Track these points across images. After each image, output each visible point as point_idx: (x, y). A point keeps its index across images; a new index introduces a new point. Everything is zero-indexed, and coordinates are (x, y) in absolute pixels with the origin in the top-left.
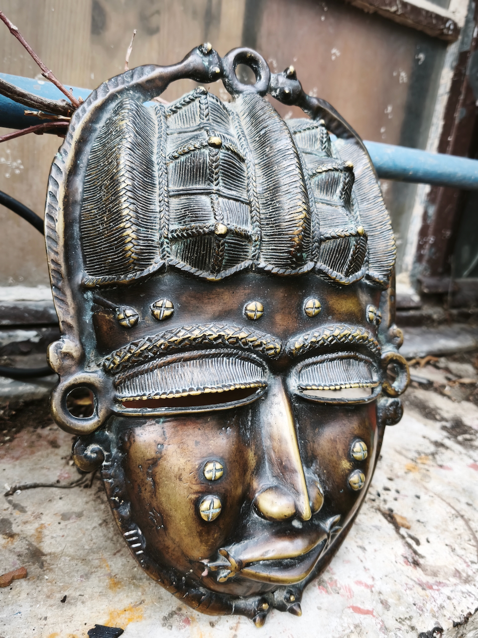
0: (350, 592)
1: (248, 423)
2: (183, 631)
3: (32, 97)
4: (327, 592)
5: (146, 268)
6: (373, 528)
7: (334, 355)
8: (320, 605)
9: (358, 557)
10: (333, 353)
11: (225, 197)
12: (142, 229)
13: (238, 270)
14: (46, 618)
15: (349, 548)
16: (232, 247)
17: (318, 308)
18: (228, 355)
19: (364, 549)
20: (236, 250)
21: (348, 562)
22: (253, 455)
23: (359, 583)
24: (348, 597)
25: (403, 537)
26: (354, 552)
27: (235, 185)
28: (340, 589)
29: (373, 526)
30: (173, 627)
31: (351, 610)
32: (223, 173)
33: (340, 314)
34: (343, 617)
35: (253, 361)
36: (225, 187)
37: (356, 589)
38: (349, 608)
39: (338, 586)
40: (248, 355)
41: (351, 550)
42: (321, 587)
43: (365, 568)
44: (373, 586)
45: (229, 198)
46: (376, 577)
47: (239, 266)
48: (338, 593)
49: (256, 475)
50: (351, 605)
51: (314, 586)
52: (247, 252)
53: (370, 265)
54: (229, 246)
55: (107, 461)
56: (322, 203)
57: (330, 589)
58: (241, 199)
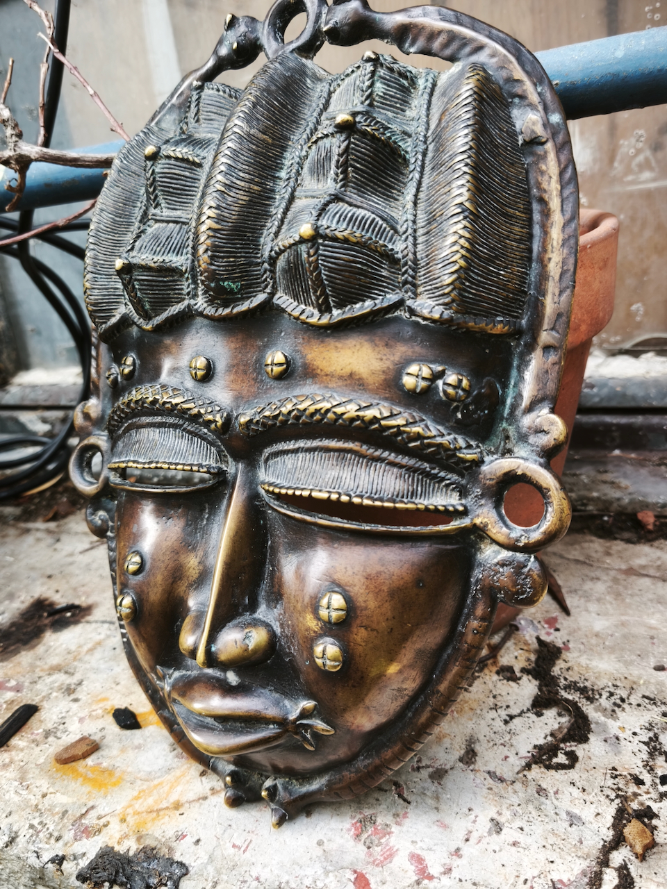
0: (385, 859)
1: (202, 520)
2: (176, 760)
3: (86, 159)
4: (358, 836)
5: (109, 320)
6: (564, 816)
7: (316, 443)
8: (325, 841)
9: (470, 832)
10: (314, 438)
11: (163, 221)
12: (99, 276)
13: (170, 314)
14: (118, 684)
15: (476, 811)
16: (145, 285)
17: (281, 364)
18: (175, 426)
19: (497, 827)
20: (155, 288)
21: (445, 826)
22: (196, 564)
23: (417, 859)
24: (374, 861)
25: (605, 863)
26: (474, 822)
27: (180, 202)
28: (379, 844)
29: (568, 813)
30: (175, 752)
31: (353, 877)
32: (162, 191)
33: (327, 375)
34: (331, 874)
35: (203, 438)
36: (168, 208)
37: (401, 862)
38: (355, 872)
39: (383, 840)
40: (197, 428)
41: (472, 817)
42: (358, 824)
43: (458, 850)
44: (430, 878)
45: (168, 222)
46: (455, 874)
47: (173, 308)
48: (369, 848)
49: (195, 589)
50: (364, 872)
51: (353, 818)
52: (182, 289)
53: (420, 289)
54: (141, 285)
55: (111, 532)
56: (306, 197)
57: (364, 836)
58: (182, 220)
